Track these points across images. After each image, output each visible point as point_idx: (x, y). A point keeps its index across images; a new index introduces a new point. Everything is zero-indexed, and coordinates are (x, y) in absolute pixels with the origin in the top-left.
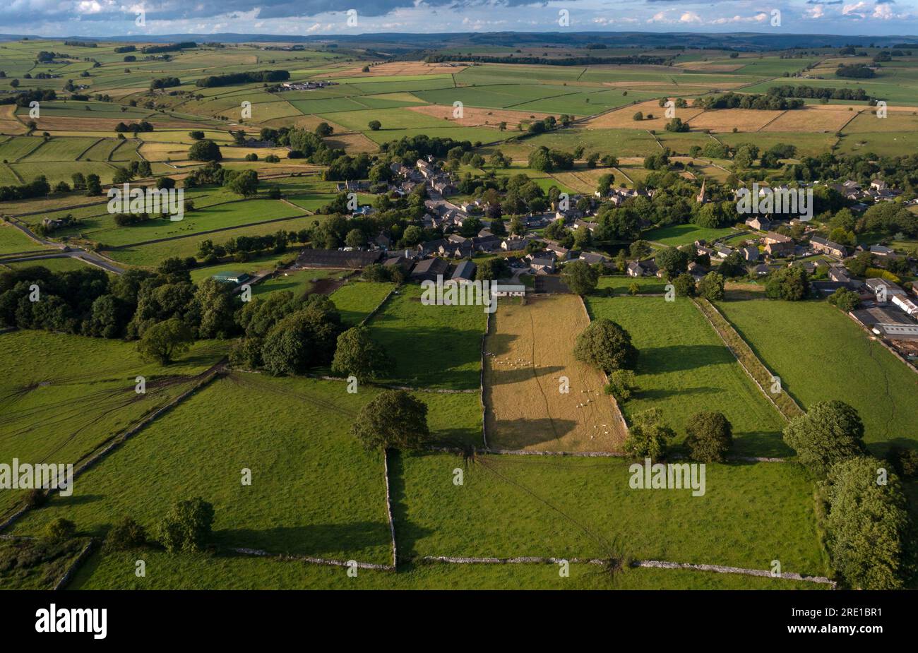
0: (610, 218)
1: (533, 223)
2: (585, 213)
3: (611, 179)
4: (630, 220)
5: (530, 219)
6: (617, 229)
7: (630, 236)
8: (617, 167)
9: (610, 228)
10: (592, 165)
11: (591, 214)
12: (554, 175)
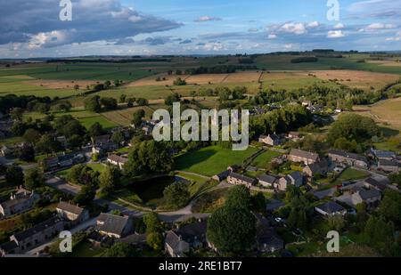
0: (139, 152)
1: (64, 163)
2: (119, 145)
3: (142, 113)
4: (159, 152)
5: (61, 159)
6: (148, 163)
7: (162, 168)
8: (148, 105)
9: (140, 163)
10: (130, 105)
11: (126, 145)
12: (103, 114)
